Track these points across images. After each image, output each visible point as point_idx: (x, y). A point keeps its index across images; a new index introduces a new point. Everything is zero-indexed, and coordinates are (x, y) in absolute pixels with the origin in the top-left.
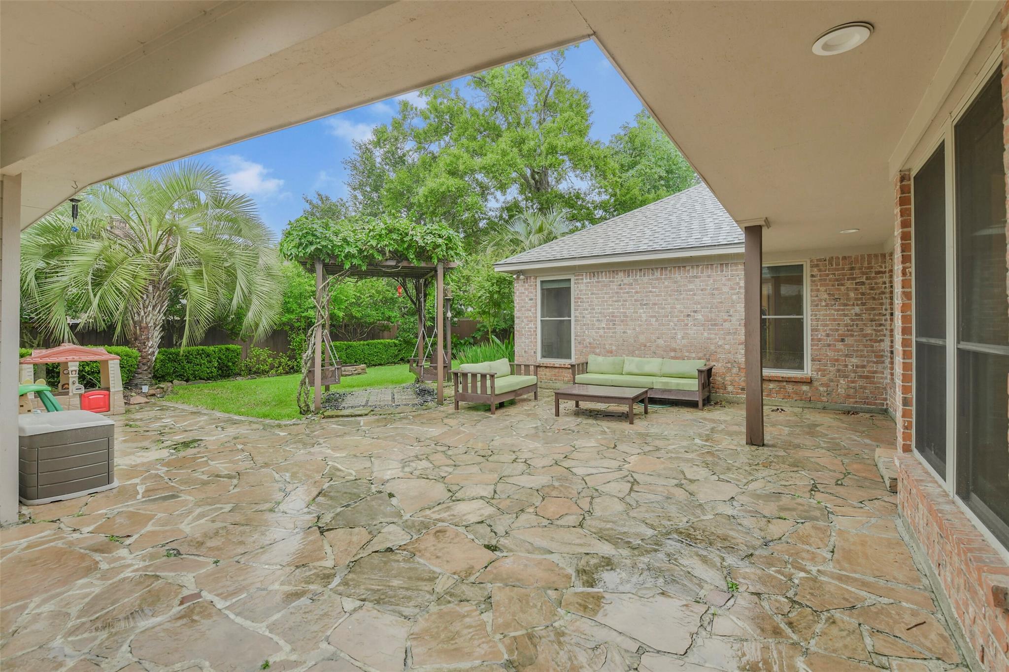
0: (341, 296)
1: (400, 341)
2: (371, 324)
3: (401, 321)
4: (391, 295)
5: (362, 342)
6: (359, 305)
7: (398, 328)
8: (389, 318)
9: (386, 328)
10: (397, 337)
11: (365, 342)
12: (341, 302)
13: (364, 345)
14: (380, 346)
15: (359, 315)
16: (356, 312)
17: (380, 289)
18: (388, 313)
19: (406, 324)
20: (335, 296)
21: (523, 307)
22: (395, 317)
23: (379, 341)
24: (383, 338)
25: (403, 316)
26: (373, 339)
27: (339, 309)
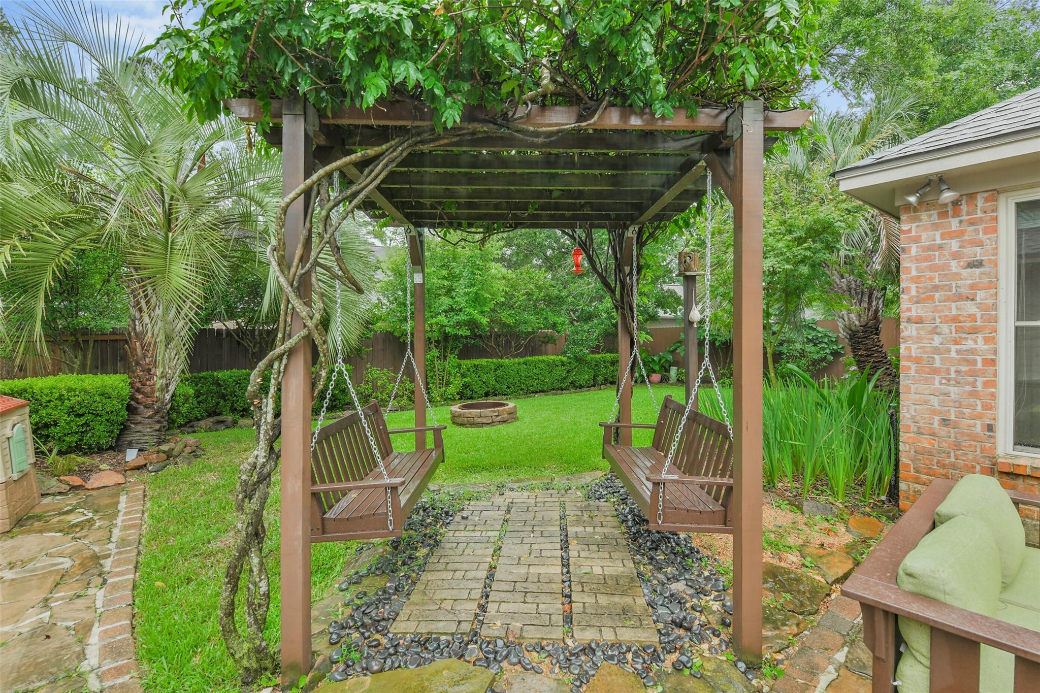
0: (483, 293)
1: (569, 357)
2: (529, 333)
3: (569, 329)
4: (556, 292)
5: (517, 360)
6: (511, 307)
7: (566, 340)
8: (554, 326)
9: (549, 340)
10: (565, 353)
11: (522, 360)
12: (485, 302)
13: (519, 364)
14: (542, 366)
15: (510, 321)
16: (506, 317)
17: (540, 283)
18: (553, 318)
19: (577, 333)
20: (476, 293)
21: (936, 288)
22: (563, 324)
23: (541, 358)
24: (546, 354)
25: (572, 323)
26: (532, 355)
27: (482, 312)
